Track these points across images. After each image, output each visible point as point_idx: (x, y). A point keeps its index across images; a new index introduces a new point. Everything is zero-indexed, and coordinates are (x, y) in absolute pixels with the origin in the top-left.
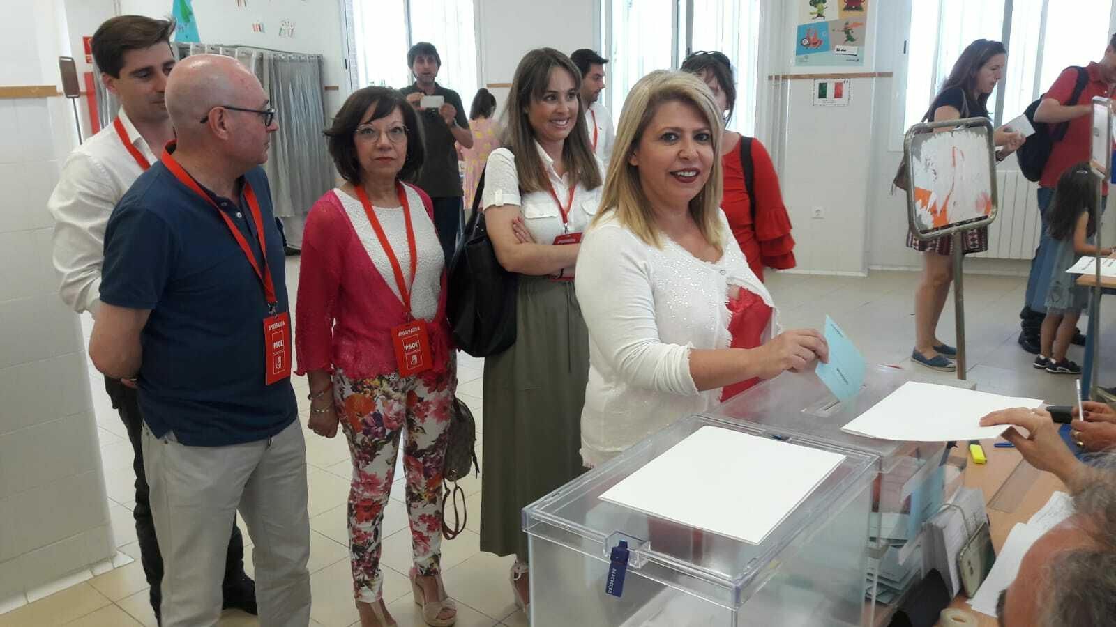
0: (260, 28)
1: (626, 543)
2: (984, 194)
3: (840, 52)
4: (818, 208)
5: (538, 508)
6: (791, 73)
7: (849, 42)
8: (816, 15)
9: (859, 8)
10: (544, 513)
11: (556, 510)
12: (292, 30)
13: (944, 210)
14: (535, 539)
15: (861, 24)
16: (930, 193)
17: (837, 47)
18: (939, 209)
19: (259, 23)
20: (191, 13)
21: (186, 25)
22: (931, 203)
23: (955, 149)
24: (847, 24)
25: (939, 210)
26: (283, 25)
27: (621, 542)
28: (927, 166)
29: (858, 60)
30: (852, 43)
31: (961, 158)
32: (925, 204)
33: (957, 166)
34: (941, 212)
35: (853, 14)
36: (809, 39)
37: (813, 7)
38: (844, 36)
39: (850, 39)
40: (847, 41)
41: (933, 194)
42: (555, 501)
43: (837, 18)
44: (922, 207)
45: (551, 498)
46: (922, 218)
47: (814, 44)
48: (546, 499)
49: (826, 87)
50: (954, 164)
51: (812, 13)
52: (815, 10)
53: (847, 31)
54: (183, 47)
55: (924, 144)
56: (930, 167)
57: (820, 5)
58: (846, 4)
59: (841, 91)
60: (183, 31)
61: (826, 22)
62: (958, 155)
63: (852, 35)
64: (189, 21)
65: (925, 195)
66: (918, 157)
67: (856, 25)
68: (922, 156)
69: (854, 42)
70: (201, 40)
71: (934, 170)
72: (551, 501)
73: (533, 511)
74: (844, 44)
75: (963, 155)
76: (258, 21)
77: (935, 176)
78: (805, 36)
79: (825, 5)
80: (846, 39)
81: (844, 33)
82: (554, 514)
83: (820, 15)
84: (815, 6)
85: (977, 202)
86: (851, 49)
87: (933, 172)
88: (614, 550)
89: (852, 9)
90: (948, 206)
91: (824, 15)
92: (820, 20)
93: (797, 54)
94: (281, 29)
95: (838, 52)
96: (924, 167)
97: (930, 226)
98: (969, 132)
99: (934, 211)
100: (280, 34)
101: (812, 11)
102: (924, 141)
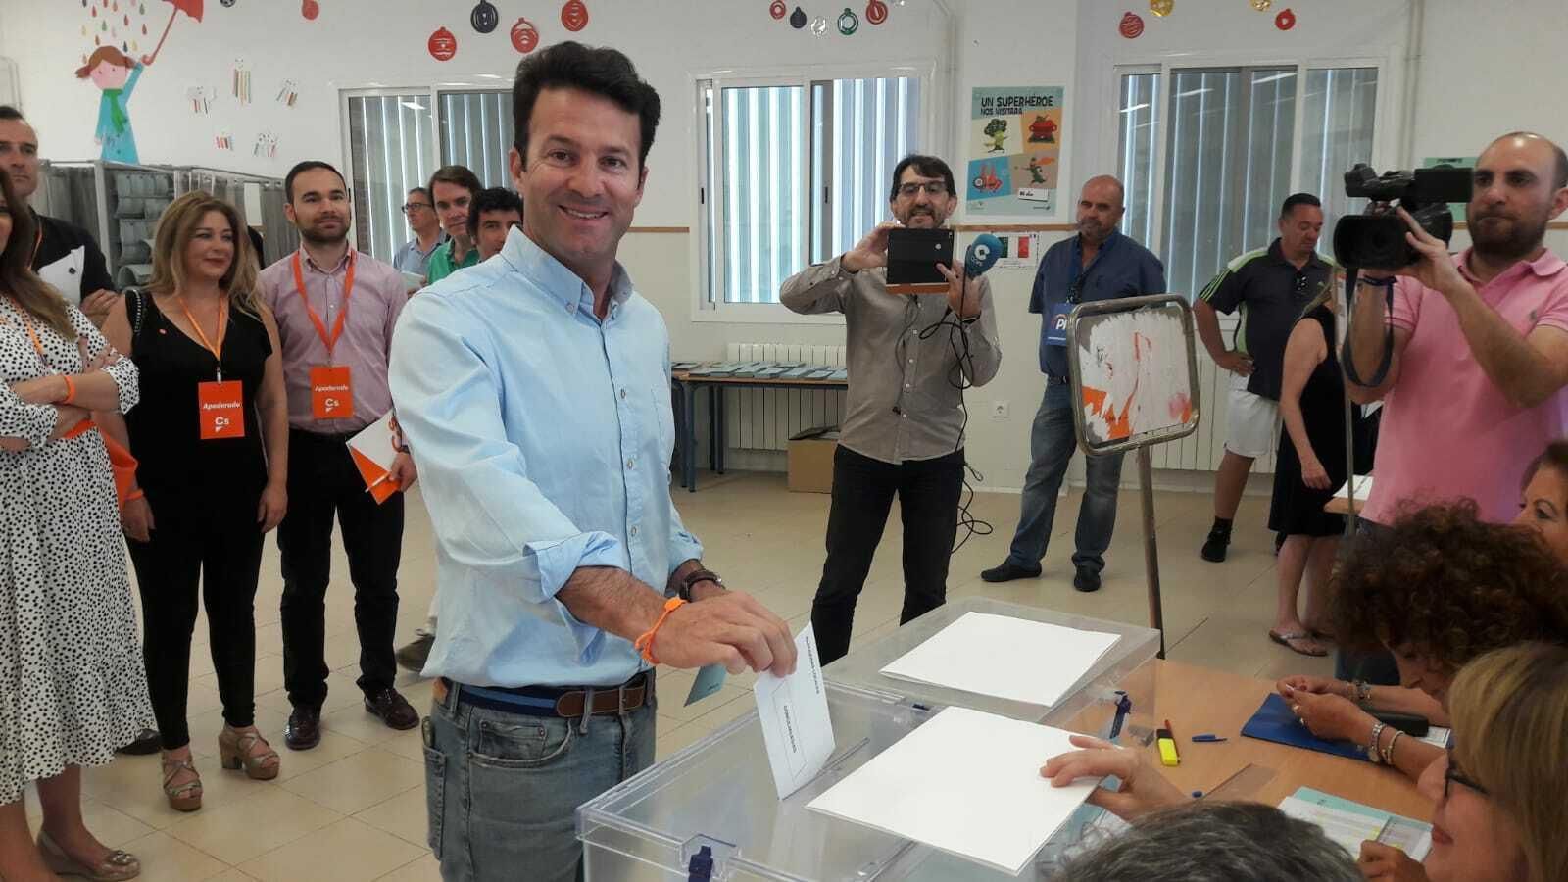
0: (226, 143)
1: (710, 849)
2: (1181, 396)
3: (1025, 197)
4: (999, 405)
5: (598, 807)
6: (963, 224)
7: (1037, 183)
8: (993, 147)
9: (1049, 139)
10: (605, 813)
11: (622, 810)
12: (274, 147)
13: (1124, 417)
14: (592, 847)
15: (1053, 160)
16: (1104, 394)
17: (1021, 190)
18: (1117, 414)
19: (225, 136)
20: (126, 120)
21: (118, 136)
22: (1105, 408)
23: (1139, 336)
24: (1033, 159)
25: (1117, 417)
26: (260, 140)
27: (703, 847)
28: (1100, 358)
29: (1048, 208)
30: (1040, 185)
31: (1147, 348)
32: (1097, 408)
33: (1142, 357)
34: (1120, 419)
35: (1042, 148)
36: (983, 179)
37: (988, 136)
38: (1030, 176)
39: (1038, 180)
40: (1033, 182)
41: (1108, 395)
42: (620, 797)
43: (1021, 151)
44: (1094, 413)
45: (615, 794)
46: (1094, 429)
47: (990, 185)
48: (608, 794)
49: (1007, 243)
50: (1138, 357)
51: (987, 145)
52: (992, 141)
53: (1033, 169)
54: (110, 167)
55: (1094, 330)
56: (1103, 361)
57: (998, 135)
58: (1032, 133)
59: (1027, 248)
60: (113, 145)
61: (1006, 158)
62: (1142, 343)
63: (1040, 174)
64: (122, 130)
65: (1098, 397)
66: (1087, 348)
67: (1046, 160)
68: (1092, 346)
69: (1044, 184)
70: (140, 157)
71: (1109, 364)
72: (615, 797)
73: (591, 811)
74: (1030, 186)
75: (1149, 343)
76: (223, 133)
77: (1110, 371)
78: (980, 174)
79: (1004, 135)
80: (1032, 179)
81: (1029, 171)
82: (620, 815)
83: (998, 147)
84: (992, 136)
85: (1171, 405)
86: (1039, 193)
87: (1107, 366)
88: (693, 858)
89: (1041, 140)
90: (1130, 412)
91: (1003, 147)
92: (998, 154)
93: (969, 198)
94: (257, 145)
95: (1022, 197)
96: (1095, 359)
97: (1106, 438)
98: (1158, 314)
99: (1110, 419)
100: (255, 152)
101: (987, 142)
102: (1095, 327)
